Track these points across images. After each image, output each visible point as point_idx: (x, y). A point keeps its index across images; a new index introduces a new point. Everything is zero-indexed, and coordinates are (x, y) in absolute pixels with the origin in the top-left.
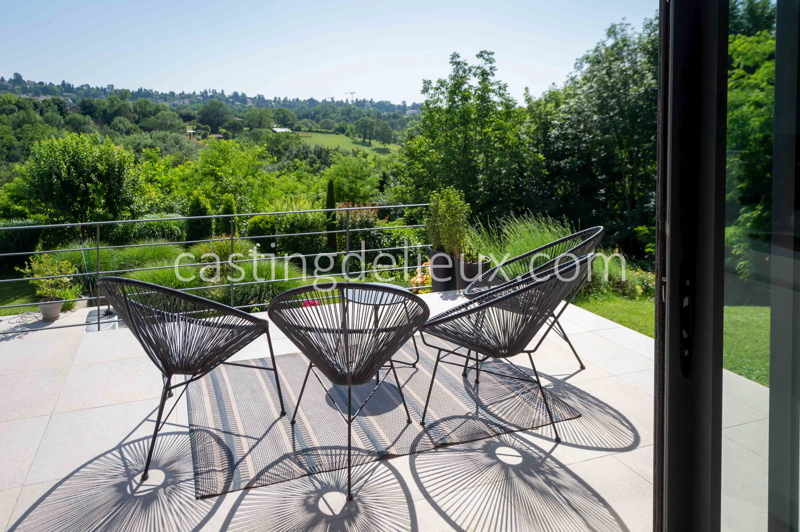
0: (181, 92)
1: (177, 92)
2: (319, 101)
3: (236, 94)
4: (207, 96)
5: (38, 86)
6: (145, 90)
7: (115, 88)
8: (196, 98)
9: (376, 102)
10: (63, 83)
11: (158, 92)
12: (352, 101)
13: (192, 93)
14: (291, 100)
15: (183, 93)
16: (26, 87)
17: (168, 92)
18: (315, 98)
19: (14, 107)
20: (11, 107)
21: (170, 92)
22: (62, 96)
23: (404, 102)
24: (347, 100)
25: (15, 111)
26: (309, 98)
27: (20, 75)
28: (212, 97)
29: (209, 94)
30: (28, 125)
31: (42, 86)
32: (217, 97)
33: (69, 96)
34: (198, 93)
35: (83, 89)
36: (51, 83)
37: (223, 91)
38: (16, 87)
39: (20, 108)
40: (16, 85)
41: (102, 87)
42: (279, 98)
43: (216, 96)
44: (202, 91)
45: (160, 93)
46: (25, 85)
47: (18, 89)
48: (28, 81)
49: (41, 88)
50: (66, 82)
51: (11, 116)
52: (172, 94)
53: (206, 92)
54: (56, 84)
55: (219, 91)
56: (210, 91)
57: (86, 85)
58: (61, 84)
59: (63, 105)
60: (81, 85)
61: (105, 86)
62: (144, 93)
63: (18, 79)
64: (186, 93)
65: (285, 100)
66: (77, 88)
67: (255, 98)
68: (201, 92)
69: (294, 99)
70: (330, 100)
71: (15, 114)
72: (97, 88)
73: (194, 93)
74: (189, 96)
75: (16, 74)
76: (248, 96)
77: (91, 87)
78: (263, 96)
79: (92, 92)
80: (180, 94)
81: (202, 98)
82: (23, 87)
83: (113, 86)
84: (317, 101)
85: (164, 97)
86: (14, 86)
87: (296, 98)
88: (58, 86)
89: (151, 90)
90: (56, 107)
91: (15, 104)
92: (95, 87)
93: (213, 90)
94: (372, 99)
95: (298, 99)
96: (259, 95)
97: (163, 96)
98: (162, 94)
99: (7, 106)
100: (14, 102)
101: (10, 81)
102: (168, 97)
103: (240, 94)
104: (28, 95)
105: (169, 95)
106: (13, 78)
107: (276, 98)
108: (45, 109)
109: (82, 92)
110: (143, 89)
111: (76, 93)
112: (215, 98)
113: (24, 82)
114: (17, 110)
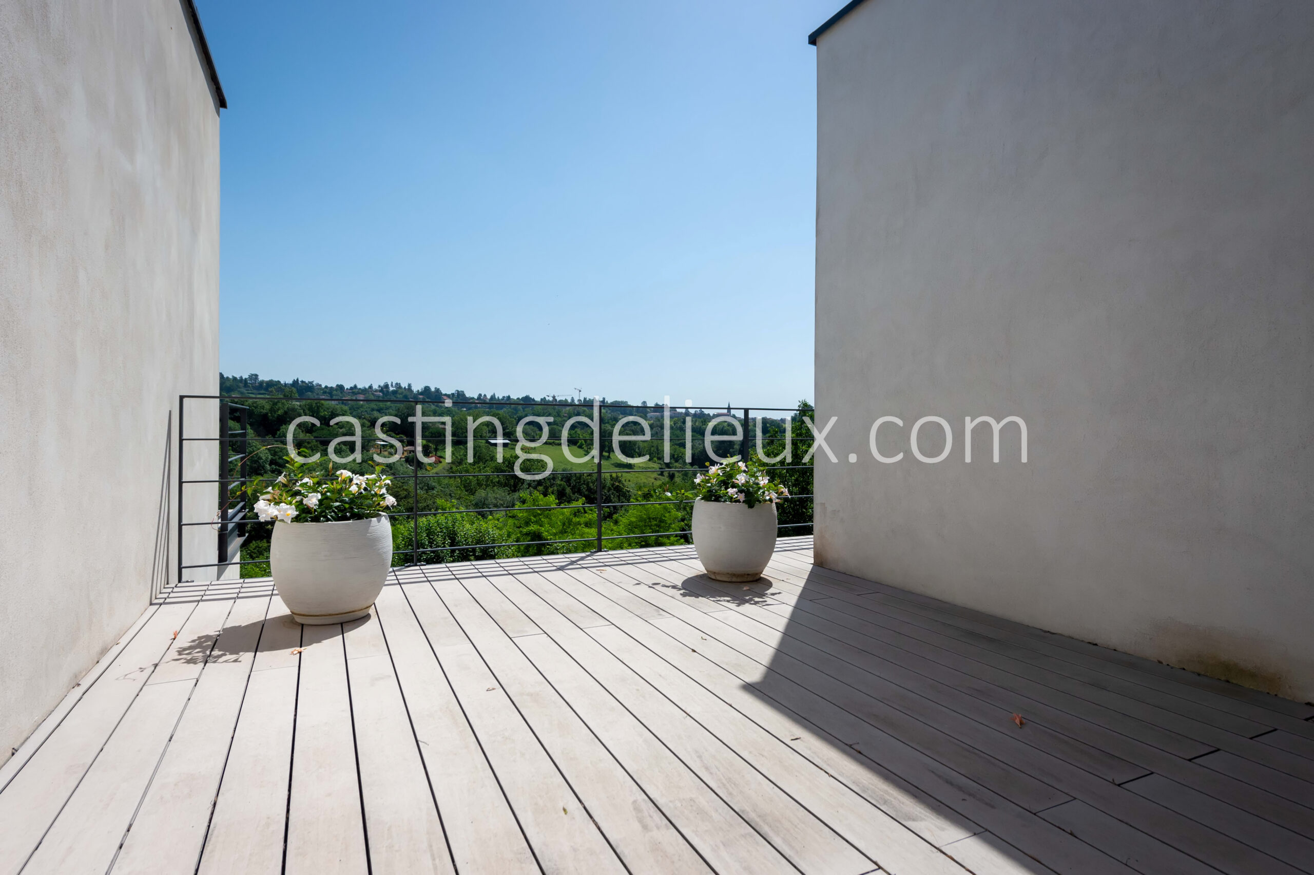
0: (352, 385)
1: (347, 386)
2: (536, 399)
3: (427, 389)
4: (388, 392)
6: (302, 382)
7: (261, 378)
8: (373, 394)
9: (609, 402)
11: (320, 385)
12: (579, 400)
13: (367, 387)
14: (501, 397)
15: (355, 386)
17: (334, 386)
18: (532, 396)
21: (337, 385)
23: (644, 402)
24: (573, 400)
26: (524, 396)
28: (394, 392)
29: (391, 389)
32: (402, 393)
34: (375, 387)
37: (409, 385)
41: (241, 377)
42: (485, 395)
43: (400, 391)
44: (382, 385)
45: (323, 386)
52: (341, 387)
53: (386, 386)
55: (404, 385)
56: (392, 385)
61: (245, 376)
62: (301, 386)
64: (359, 386)
65: (493, 397)
67: (453, 394)
68: (379, 386)
69: (504, 397)
70: (551, 399)
72: (235, 378)
73: (371, 387)
74: (364, 391)
76: (444, 392)
77: (225, 376)
78: (463, 392)
80: (351, 388)
81: (381, 394)
83: (256, 375)
84: (533, 400)
85: (329, 391)
87: (506, 395)
89: (311, 383)
92: (231, 377)
93: (397, 384)
94: (604, 399)
95: (509, 397)
96: (458, 391)
97: (327, 391)
98: (326, 387)
102: (335, 392)
103: (433, 389)
105: (336, 390)
107: (480, 395)
110: (300, 380)
112: (400, 394)
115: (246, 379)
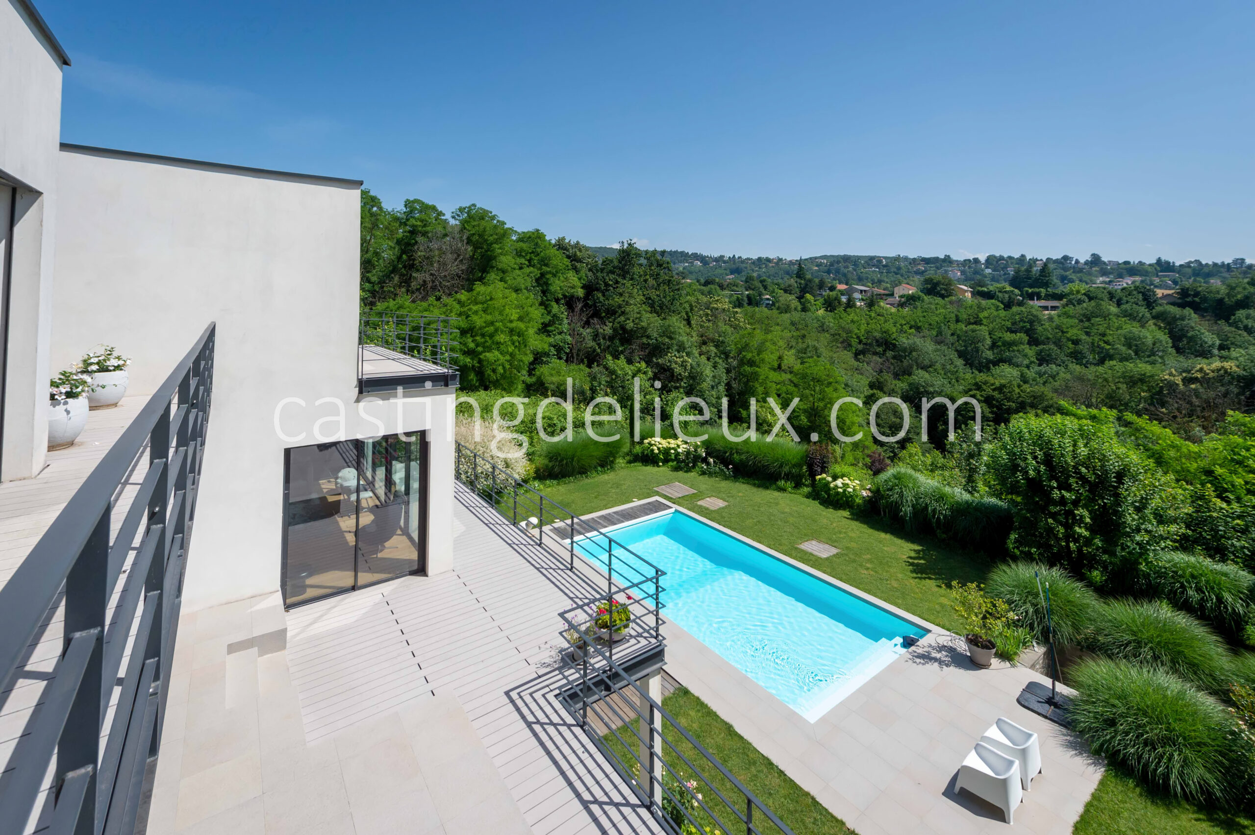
5: (1124, 266)
10: (1159, 260)
16: (1106, 268)
19: (1084, 297)
20: (1079, 297)
22: (1157, 276)
25: (1084, 302)
27: (1098, 256)
30: (1098, 319)
31: (1128, 266)
35: (1190, 267)
36: (1140, 262)
38: (1094, 269)
39: (1091, 299)
41: (1223, 263)
46: (1104, 267)
47: (1096, 271)
48: (1110, 262)
49: (1126, 269)
50: (1163, 259)
51: (1078, 307)
54: (1148, 263)
57: (1196, 261)
58: (1155, 261)
59: (1152, 293)
60: (1187, 262)
61: (1229, 261)
63: (1096, 260)
66: (1181, 266)
71: (1085, 305)
72: (1215, 265)
75: (1093, 255)
77: (1204, 263)
79: (1206, 270)
82: (1102, 269)
83: (1243, 260)
86: (1091, 268)
88: (1150, 265)
90: (1140, 296)
91: (1084, 294)
92: (1210, 263)
99: (1074, 296)
100: (1083, 292)
101: (1086, 263)
104: (1108, 277)
106: (1090, 260)
108: (1125, 298)
109: (1189, 271)
111: (1178, 271)
113: (1104, 263)
114: (1087, 300)
115: (1228, 264)
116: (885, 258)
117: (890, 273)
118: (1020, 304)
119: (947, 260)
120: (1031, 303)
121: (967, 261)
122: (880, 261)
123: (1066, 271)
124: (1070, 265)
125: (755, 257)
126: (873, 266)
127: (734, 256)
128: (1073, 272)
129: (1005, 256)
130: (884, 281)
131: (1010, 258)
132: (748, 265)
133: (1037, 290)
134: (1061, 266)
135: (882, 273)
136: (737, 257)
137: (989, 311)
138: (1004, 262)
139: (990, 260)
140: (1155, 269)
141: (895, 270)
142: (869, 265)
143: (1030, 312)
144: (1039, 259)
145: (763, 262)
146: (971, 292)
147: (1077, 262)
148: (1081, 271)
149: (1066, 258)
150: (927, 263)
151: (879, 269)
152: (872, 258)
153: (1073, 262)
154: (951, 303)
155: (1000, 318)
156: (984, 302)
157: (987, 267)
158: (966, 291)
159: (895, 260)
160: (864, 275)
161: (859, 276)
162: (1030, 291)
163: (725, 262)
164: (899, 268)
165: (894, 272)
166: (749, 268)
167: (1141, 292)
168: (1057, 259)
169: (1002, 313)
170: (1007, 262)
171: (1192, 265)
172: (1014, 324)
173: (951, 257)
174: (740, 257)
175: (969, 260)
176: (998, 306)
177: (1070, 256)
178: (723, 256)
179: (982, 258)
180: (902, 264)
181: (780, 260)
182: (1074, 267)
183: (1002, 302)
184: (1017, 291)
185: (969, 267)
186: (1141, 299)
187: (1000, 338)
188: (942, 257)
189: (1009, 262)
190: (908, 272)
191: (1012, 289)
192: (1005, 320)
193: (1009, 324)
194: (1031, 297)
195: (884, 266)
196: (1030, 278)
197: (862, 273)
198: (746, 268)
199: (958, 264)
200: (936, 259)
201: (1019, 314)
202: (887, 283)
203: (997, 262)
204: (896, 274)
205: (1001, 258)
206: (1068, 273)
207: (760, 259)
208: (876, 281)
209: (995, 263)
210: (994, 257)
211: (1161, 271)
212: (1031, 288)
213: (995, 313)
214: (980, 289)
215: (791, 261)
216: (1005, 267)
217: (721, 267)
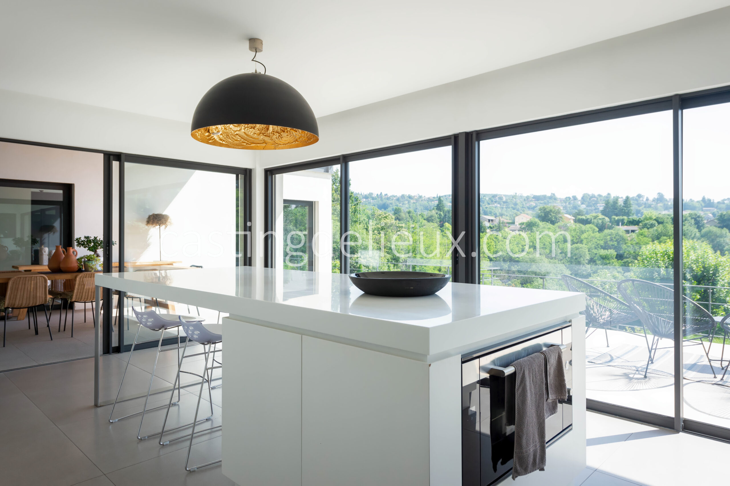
16: (668, 204)
19: (655, 222)
20: (651, 222)
22: (702, 210)
25: (655, 226)
27: (662, 194)
33: (709, 210)
35: (724, 203)
36: (691, 200)
38: (659, 205)
39: (659, 223)
40: (659, 203)
46: (666, 203)
47: (661, 206)
50: (707, 197)
51: (651, 230)
58: (701, 199)
59: (700, 219)
60: (722, 199)
63: (661, 198)
66: (718, 203)
71: (655, 228)
75: (659, 193)
82: (664, 204)
86: (657, 203)
88: (698, 202)
90: (693, 221)
91: (655, 220)
99: (648, 221)
100: (654, 218)
101: (654, 200)
104: (669, 211)
106: (656, 197)
109: (723, 206)
111: (717, 207)
113: (667, 200)
114: (657, 224)
116: (505, 196)
117: (509, 208)
118: (610, 228)
119: (553, 197)
120: (618, 227)
121: (568, 199)
122: (501, 198)
123: (639, 207)
124: (642, 202)
125: (399, 195)
126: (496, 202)
127: (381, 193)
128: (645, 207)
129: (596, 194)
130: (504, 215)
131: (600, 196)
132: (393, 202)
133: (621, 217)
134: (636, 202)
135: (503, 208)
136: (383, 194)
137: (587, 233)
138: (595, 199)
139: (584, 198)
140: (701, 204)
141: (513, 206)
142: (492, 201)
143: (617, 233)
144: (620, 197)
145: (406, 198)
146: (574, 220)
147: (647, 199)
148: (650, 206)
149: (639, 196)
150: (538, 200)
151: (500, 204)
152: (494, 196)
153: (645, 200)
154: (560, 227)
155: (596, 238)
156: (583, 227)
157: (582, 204)
158: (570, 219)
159: (513, 197)
160: (488, 210)
161: (485, 211)
162: (616, 218)
163: (373, 199)
164: (516, 204)
165: (512, 207)
166: (394, 204)
167: (693, 218)
168: (633, 197)
169: (597, 235)
170: (597, 199)
171: (726, 202)
172: (606, 243)
173: (556, 195)
174: (386, 195)
175: (569, 198)
176: (594, 229)
177: (642, 194)
178: (372, 194)
179: (579, 197)
180: (518, 202)
181: (421, 197)
182: (645, 204)
183: (597, 226)
184: (607, 219)
185: (569, 203)
186: (693, 223)
187: (596, 254)
188: (549, 195)
189: (599, 200)
190: (523, 207)
191: (603, 217)
192: (599, 240)
193: (602, 243)
194: (617, 223)
195: (504, 202)
196: (616, 209)
197: (486, 208)
198: (391, 204)
199: (561, 201)
200: (545, 197)
201: (610, 235)
202: (507, 216)
203: (590, 199)
204: (514, 209)
205: (593, 196)
206: (641, 208)
207: (403, 196)
208: (498, 214)
209: (588, 200)
210: (589, 195)
211: (705, 207)
212: (617, 216)
213: (592, 235)
214: (580, 217)
215: (429, 198)
216: (596, 203)
217: (370, 203)
